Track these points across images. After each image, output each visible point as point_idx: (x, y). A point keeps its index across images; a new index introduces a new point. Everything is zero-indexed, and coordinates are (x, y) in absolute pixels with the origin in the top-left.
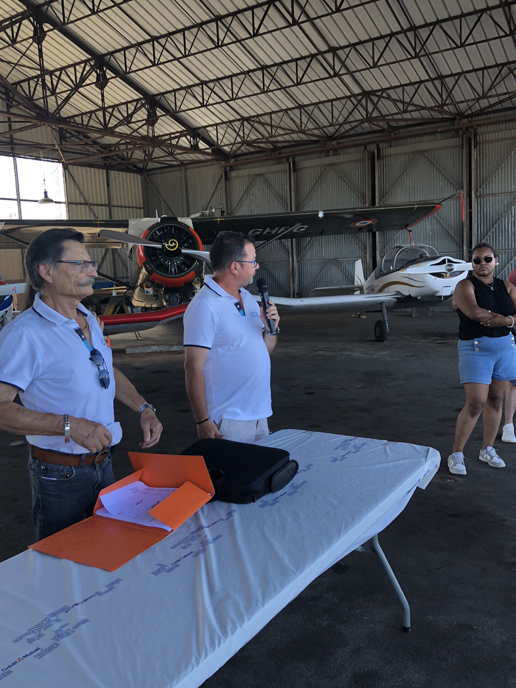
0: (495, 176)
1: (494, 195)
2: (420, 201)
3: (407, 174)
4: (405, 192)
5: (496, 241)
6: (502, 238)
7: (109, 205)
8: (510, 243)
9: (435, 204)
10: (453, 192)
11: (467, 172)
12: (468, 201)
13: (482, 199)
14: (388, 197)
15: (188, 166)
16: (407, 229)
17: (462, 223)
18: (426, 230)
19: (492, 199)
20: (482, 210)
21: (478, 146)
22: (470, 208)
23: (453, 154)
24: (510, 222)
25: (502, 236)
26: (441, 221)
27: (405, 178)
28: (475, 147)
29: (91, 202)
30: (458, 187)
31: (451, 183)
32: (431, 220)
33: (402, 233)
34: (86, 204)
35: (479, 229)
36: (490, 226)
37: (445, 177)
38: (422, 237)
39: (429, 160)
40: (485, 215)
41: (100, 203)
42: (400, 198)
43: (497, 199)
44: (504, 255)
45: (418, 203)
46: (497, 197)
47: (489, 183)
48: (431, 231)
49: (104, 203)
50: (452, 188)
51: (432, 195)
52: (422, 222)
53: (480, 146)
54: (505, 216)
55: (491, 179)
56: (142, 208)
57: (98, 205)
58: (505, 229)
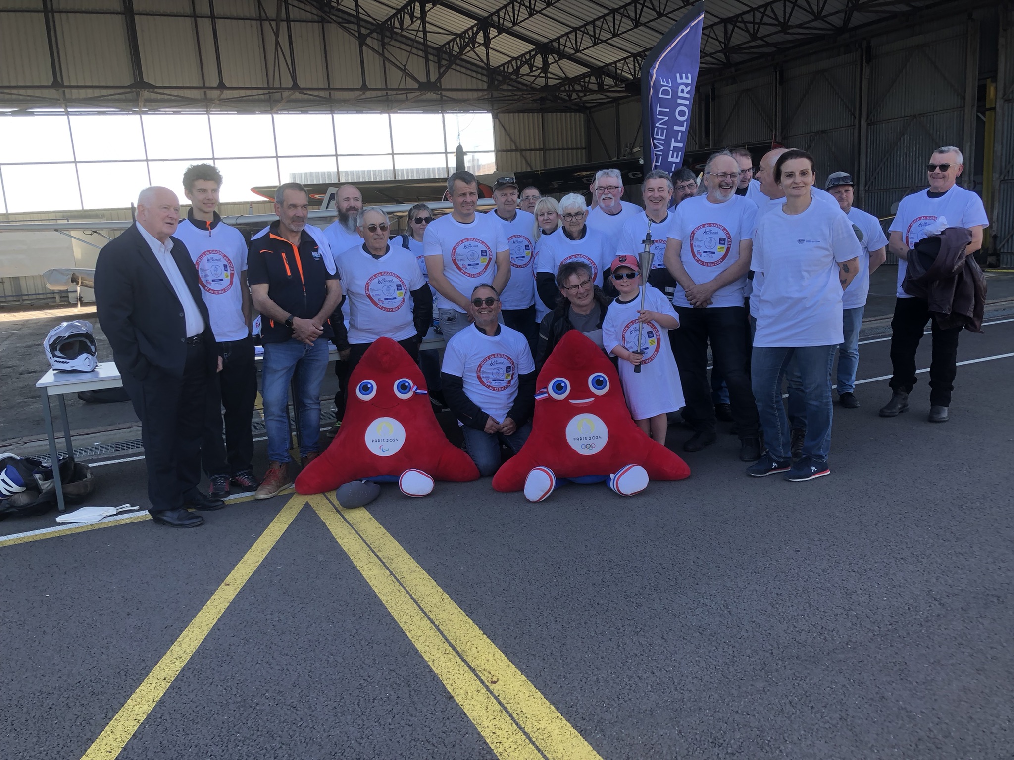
5: (887, 178)
7: (544, 150)
15: (621, 102)
20: (875, 140)
24: (902, 155)
29: (523, 148)
34: (516, 150)
35: (872, 164)
40: (878, 146)
41: (533, 147)
43: (890, 128)
46: (890, 123)
47: (883, 107)
49: (537, 147)
55: (885, 101)
56: (584, 149)
57: (531, 150)
58: (897, 163)
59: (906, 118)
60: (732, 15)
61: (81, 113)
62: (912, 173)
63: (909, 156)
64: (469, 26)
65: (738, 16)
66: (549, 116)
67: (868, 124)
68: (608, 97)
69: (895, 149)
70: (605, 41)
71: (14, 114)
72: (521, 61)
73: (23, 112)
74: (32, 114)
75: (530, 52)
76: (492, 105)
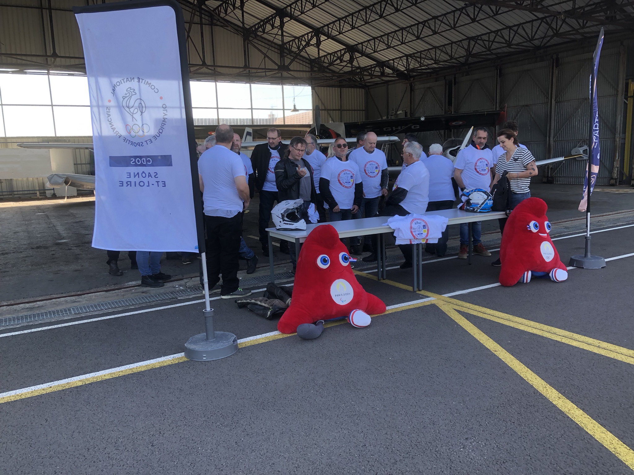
1: (568, 101)
5: (567, 134)
6: (571, 132)
7: (341, 110)
8: (576, 136)
13: (560, 104)
15: (389, 83)
19: (567, 104)
20: (560, 112)
29: (329, 108)
34: (325, 110)
35: (557, 125)
36: (564, 123)
40: (562, 115)
41: (334, 108)
44: (572, 144)
46: (570, 103)
47: (566, 93)
49: (337, 108)
53: (559, 66)
55: (567, 90)
56: (363, 111)
57: (334, 110)
58: (573, 126)
59: (580, 100)
60: (474, 35)
61: (58, 74)
62: (583, 131)
63: (581, 122)
64: (306, 33)
65: (478, 36)
66: (345, 90)
67: (556, 102)
68: (383, 80)
69: (573, 117)
70: (393, 47)
71: (13, 72)
72: (334, 56)
73: (21, 72)
74: (26, 73)
75: (341, 50)
76: (312, 82)
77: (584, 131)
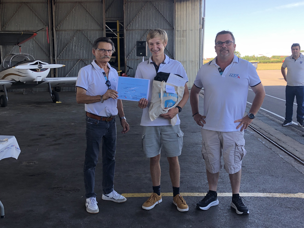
0: (65, 21)
1: (65, 30)
2: (26, 30)
3: (17, 14)
4: (17, 24)
5: (67, 55)
6: (70, 53)
8: (74, 56)
9: (33, 32)
10: (44, 27)
11: (50, 17)
12: (52, 33)
13: (59, 32)
14: (6, 26)
16: (18, 45)
17: (49, 44)
18: (30, 47)
19: (64, 33)
20: (59, 38)
21: (56, 4)
22: (53, 37)
23: (43, 7)
24: (73, 46)
25: (70, 52)
26: (37, 42)
27: (16, 16)
28: (54, 4)
30: (46, 25)
31: (42, 22)
32: (32, 41)
33: (16, 47)
35: (58, 48)
36: (63, 47)
37: (39, 18)
38: (27, 50)
39: (29, 8)
40: (61, 41)
42: (13, 27)
43: (67, 33)
44: (71, 62)
45: (24, 31)
46: (67, 32)
47: (62, 24)
48: (32, 47)
50: (43, 24)
51: (32, 28)
52: (27, 42)
53: (57, 4)
54: (71, 42)
55: (63, 22)
58: (71, 49)
59: (74, 31)
63: (77, 47)
77: (80, 53)
